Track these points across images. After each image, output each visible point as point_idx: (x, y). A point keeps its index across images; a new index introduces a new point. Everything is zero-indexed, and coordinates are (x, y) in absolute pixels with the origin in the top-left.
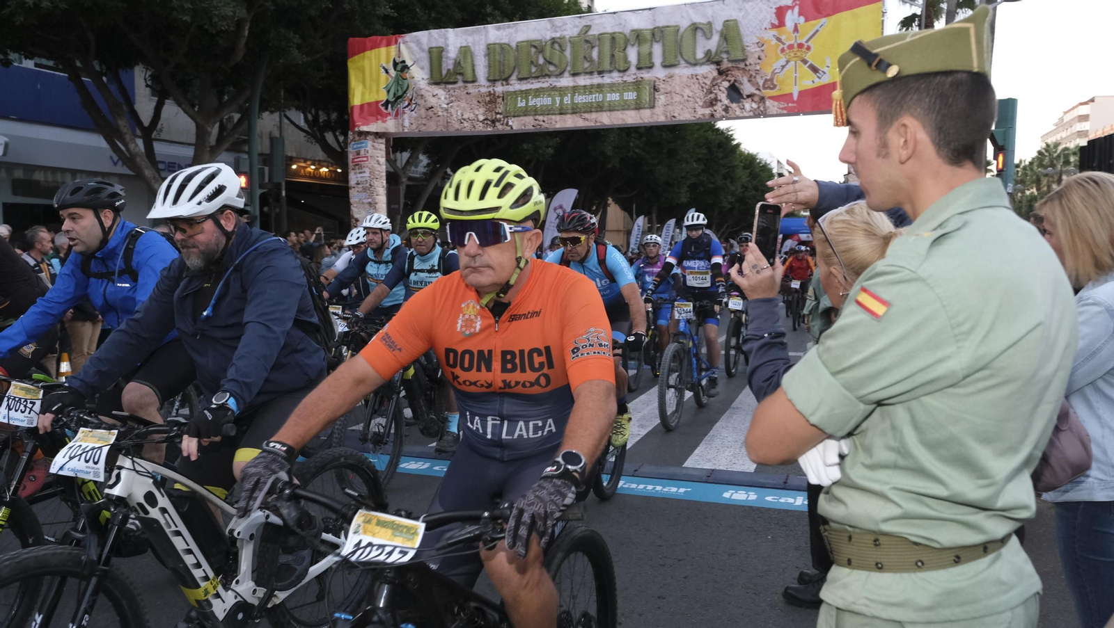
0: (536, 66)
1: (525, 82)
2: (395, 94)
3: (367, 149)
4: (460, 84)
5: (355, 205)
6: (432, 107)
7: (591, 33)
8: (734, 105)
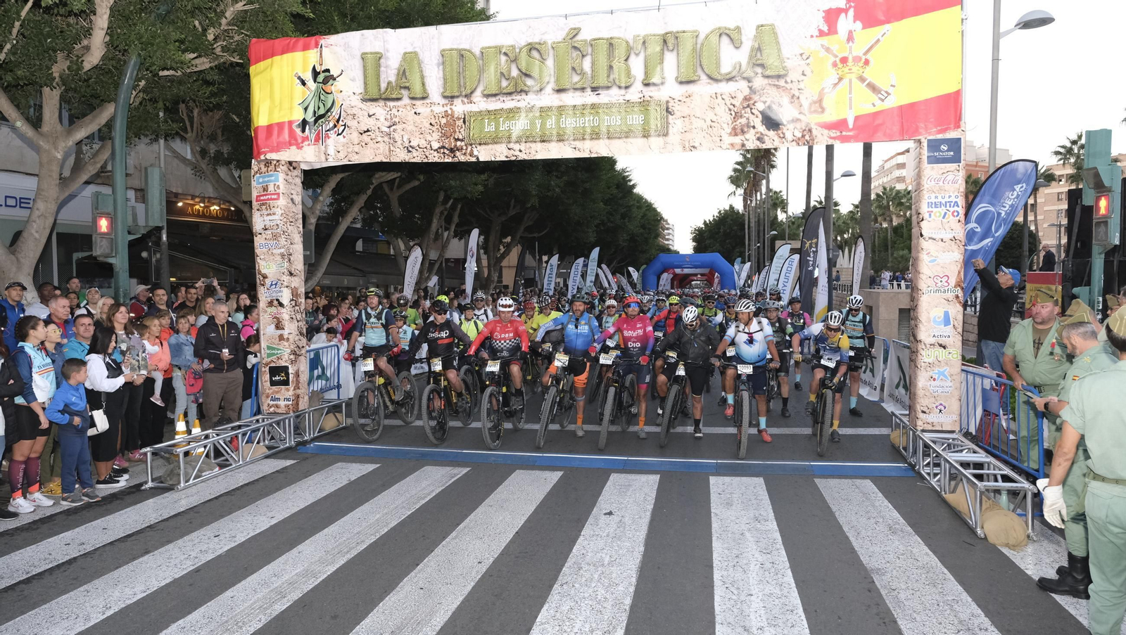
0: (507, 79)
1: (494, 99)
2: (315, 112)
3: (277, 184)
4: (406, 101)
5: (262, 257)
6: (368, 131)
7: (579, 37)
8: (772, 133)
